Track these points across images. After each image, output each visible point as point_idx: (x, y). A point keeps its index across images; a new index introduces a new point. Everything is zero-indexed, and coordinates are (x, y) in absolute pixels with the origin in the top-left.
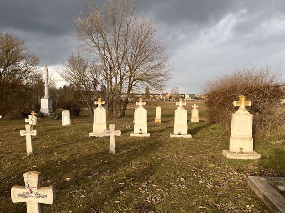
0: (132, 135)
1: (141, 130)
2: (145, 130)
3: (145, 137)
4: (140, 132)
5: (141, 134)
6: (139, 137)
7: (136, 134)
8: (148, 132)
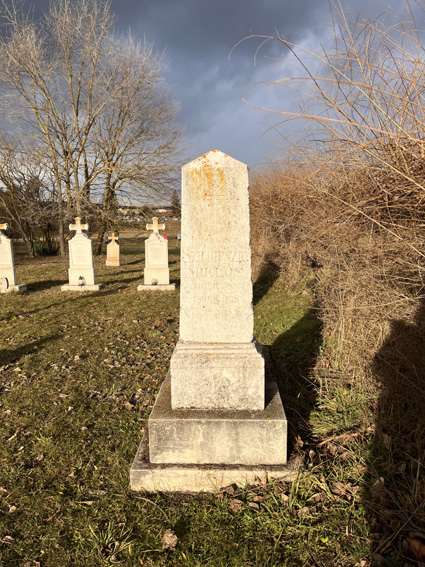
0: (64, 288)
1: (81, 278)
2: (90, 278)
3: (89, 291)
4: (81, 282)
5: (83, 285)
6: (78, 292)
7: (73, 286)
8: (95, 284)
